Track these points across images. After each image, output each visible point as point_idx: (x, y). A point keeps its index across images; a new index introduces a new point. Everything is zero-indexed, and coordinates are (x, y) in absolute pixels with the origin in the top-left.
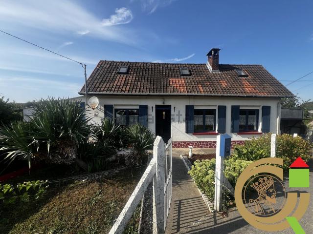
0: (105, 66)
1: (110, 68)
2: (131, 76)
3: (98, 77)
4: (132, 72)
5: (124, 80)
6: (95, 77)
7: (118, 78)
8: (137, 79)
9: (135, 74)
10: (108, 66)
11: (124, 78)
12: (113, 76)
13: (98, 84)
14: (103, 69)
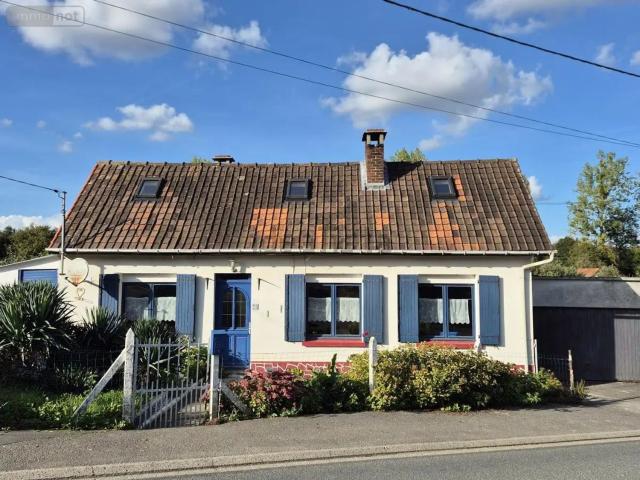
0: (108, 177)
1: (120, 183)
2: (166, 205)
3: (91, 209)
4: (170, 194)
5: (147, 215)
6: (83, 210)
7: (134, 210)
8: (178, 211)
9: (175, 199)
10: (116, 177)
11: (149, 210)
12: (123, 204)
13: (89, 228)
14: (103, 186)
